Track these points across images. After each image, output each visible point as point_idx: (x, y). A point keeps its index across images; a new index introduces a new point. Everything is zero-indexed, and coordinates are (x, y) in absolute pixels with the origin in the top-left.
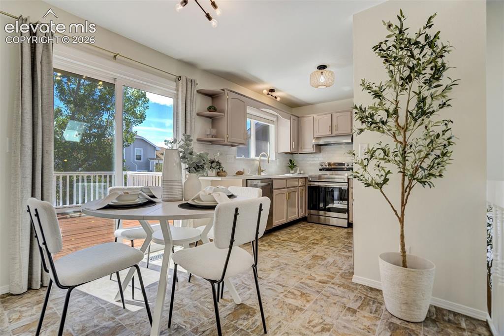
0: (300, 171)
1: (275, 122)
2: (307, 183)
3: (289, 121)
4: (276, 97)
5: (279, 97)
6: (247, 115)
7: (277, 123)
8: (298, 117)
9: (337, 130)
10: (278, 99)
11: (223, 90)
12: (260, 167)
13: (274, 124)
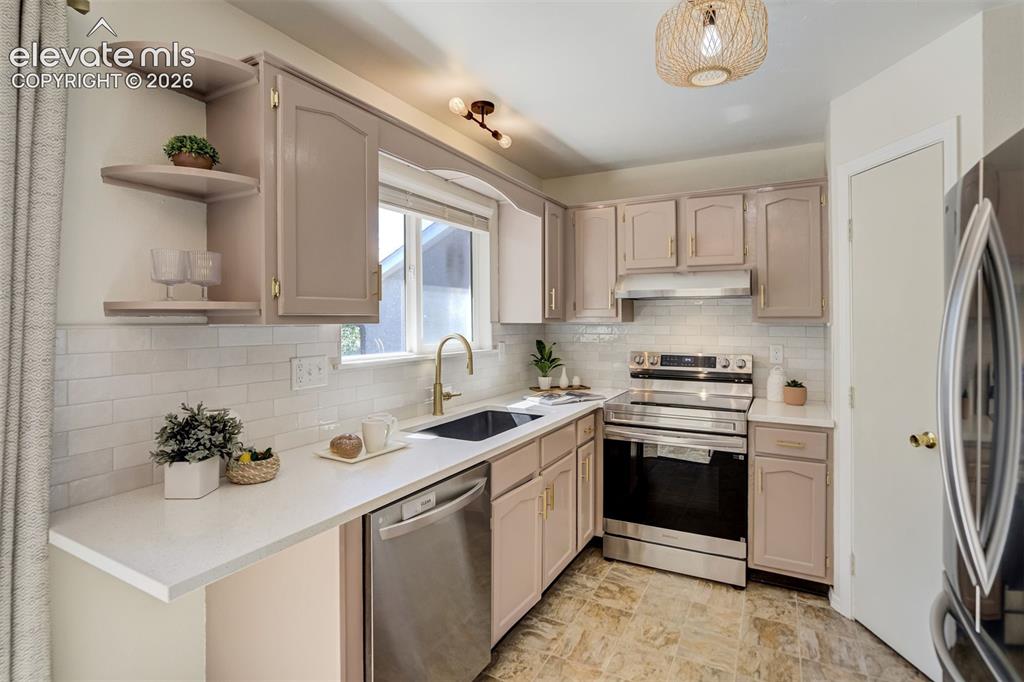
0: (570, 379)
1: (492, 223)
2: (600, 431)
3: (540, 219)
4: (496, 135)
5: (507, 135)
6: (381, 189)
7: (496, 225)
8: (566, 208)
9: (696, 253)
10: (505, 142)
11: (252, 62)
12: (438, 384)
13: (487, 229)
